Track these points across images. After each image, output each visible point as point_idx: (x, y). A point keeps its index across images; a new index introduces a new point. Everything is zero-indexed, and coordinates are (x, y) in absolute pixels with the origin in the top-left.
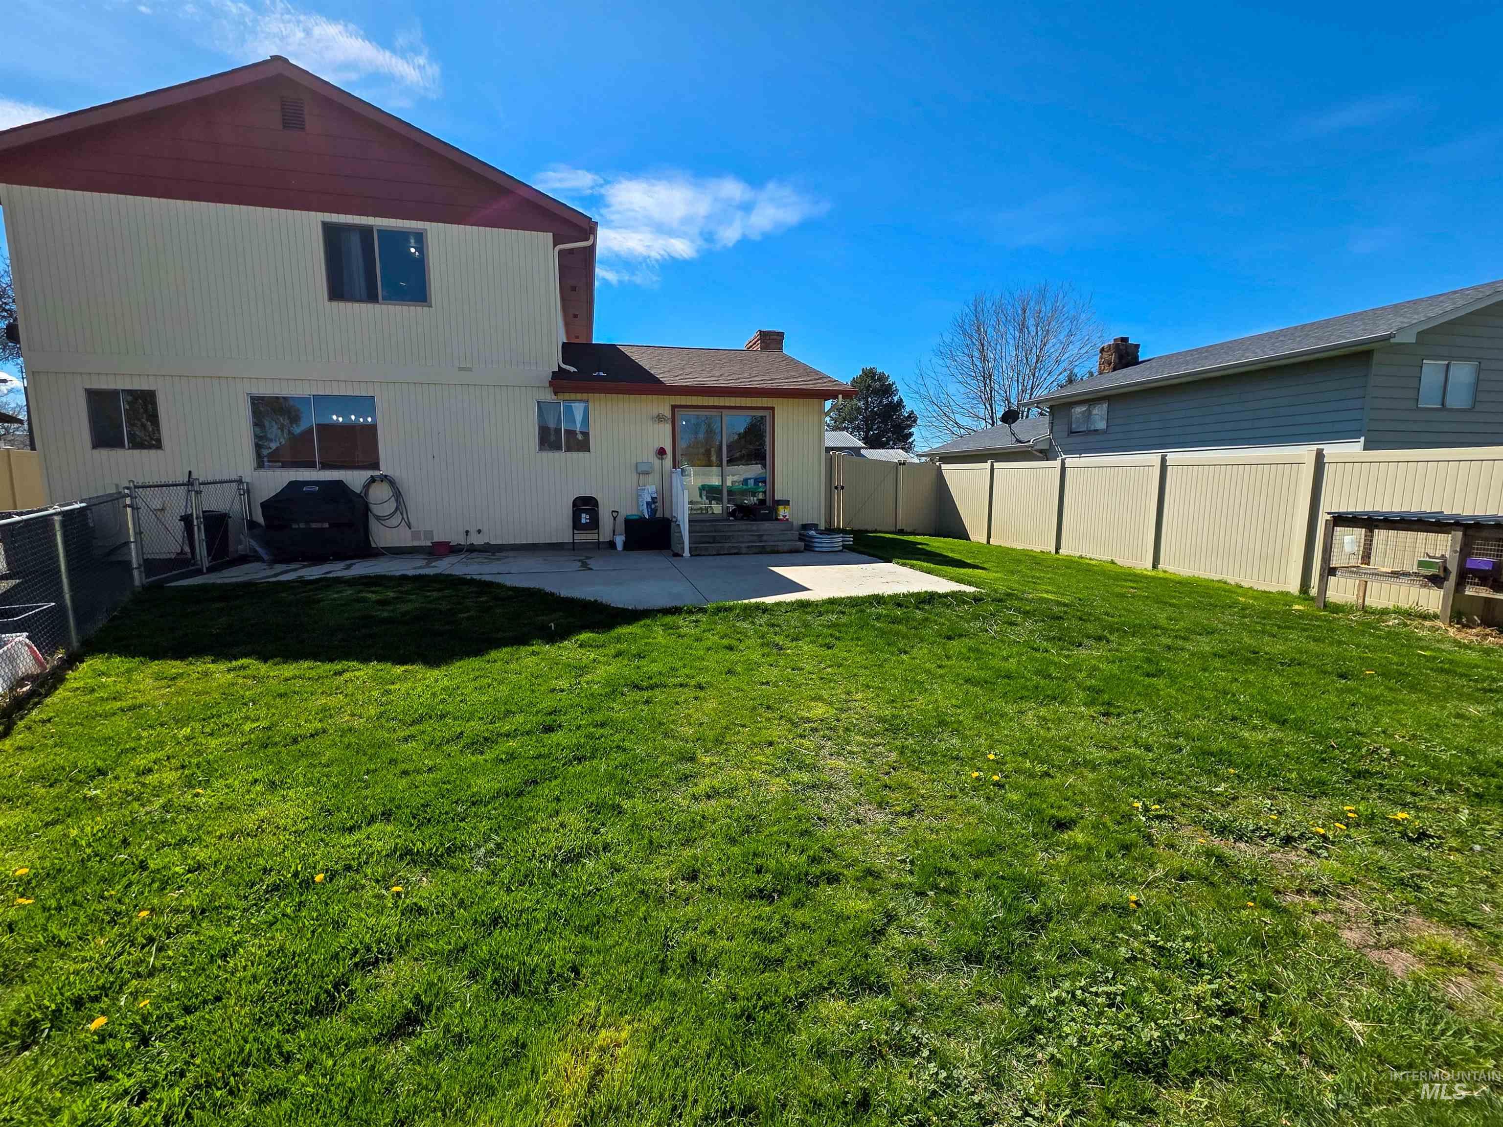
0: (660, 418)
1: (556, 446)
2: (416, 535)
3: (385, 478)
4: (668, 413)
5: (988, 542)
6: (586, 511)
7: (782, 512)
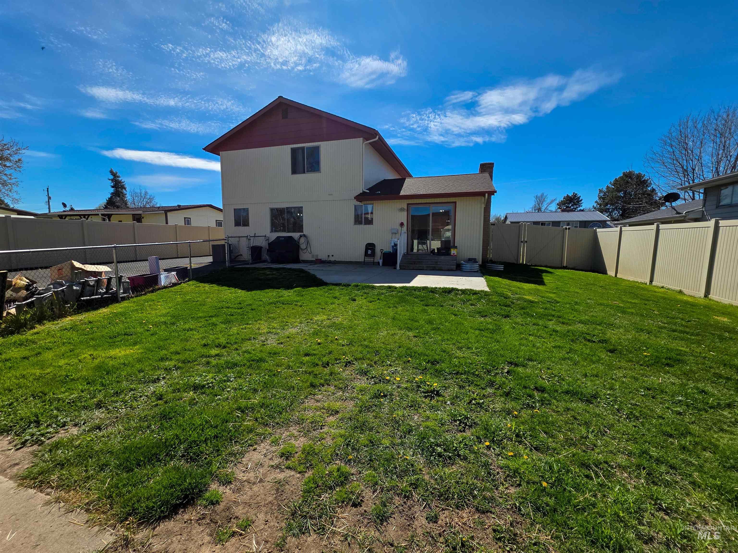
0: (402, 210)
1: (360, 223)
2: (313, 256)
3: (304, 236)
4: (406, 207)
5: (616, 276)
6: (370, 249)
7: (453, 252)
